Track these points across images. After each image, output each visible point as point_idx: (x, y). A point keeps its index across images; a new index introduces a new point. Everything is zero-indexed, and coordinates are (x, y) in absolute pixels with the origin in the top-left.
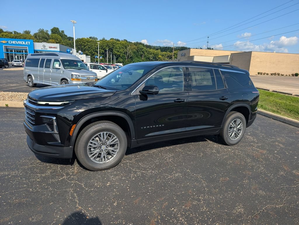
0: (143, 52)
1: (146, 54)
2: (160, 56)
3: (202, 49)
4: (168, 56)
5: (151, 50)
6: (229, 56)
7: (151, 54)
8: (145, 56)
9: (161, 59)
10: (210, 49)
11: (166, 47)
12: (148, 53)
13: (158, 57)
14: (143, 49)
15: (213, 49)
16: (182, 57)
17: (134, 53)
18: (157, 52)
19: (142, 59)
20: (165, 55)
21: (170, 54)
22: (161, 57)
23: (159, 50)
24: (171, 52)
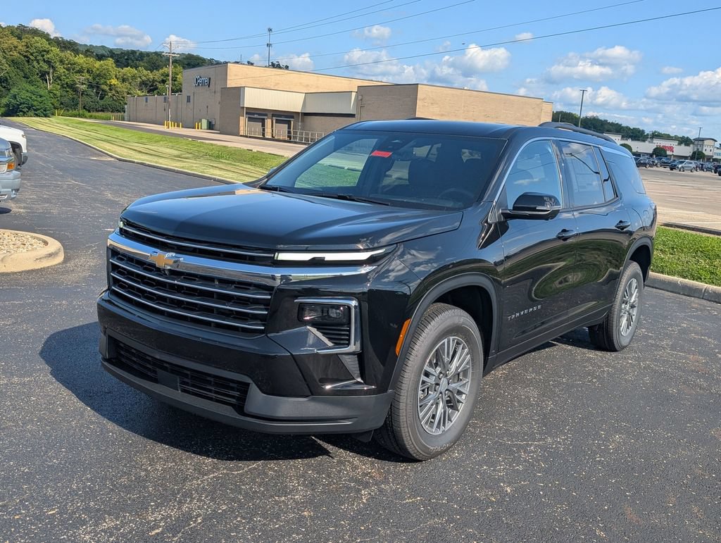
0: (48, 62)
1: (61, 69)
2: (114, 81)
3: (252, 64)
4: (143, 84)
5: (81, 60)
6: (354, 94)
7: (80, 72)
8: (59, 78)
9: (119, 90)
10: (278, 67)
11: (133, 52)
12: (68, 69)
13: (105, 83)
14: (48, 52)
15: (287, 67)
16: (201, 89)
17: (14, 63)
18: (101, 66)
19: (46, 88)
20: (134, 77)
21: (151, 76)
22: (120, 85)
23: (110, 62)
24: (152, 71)
